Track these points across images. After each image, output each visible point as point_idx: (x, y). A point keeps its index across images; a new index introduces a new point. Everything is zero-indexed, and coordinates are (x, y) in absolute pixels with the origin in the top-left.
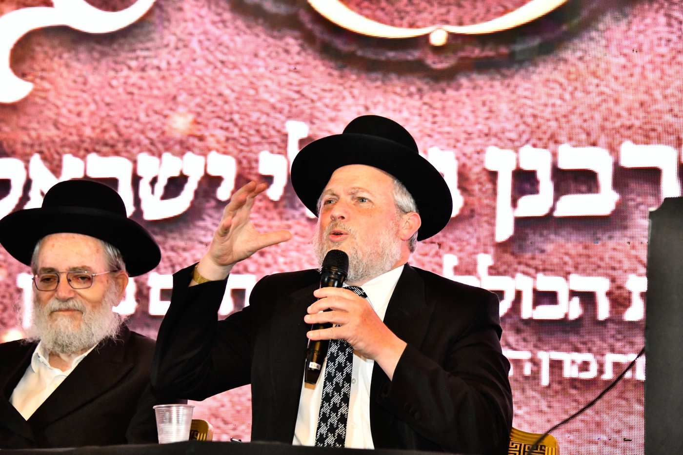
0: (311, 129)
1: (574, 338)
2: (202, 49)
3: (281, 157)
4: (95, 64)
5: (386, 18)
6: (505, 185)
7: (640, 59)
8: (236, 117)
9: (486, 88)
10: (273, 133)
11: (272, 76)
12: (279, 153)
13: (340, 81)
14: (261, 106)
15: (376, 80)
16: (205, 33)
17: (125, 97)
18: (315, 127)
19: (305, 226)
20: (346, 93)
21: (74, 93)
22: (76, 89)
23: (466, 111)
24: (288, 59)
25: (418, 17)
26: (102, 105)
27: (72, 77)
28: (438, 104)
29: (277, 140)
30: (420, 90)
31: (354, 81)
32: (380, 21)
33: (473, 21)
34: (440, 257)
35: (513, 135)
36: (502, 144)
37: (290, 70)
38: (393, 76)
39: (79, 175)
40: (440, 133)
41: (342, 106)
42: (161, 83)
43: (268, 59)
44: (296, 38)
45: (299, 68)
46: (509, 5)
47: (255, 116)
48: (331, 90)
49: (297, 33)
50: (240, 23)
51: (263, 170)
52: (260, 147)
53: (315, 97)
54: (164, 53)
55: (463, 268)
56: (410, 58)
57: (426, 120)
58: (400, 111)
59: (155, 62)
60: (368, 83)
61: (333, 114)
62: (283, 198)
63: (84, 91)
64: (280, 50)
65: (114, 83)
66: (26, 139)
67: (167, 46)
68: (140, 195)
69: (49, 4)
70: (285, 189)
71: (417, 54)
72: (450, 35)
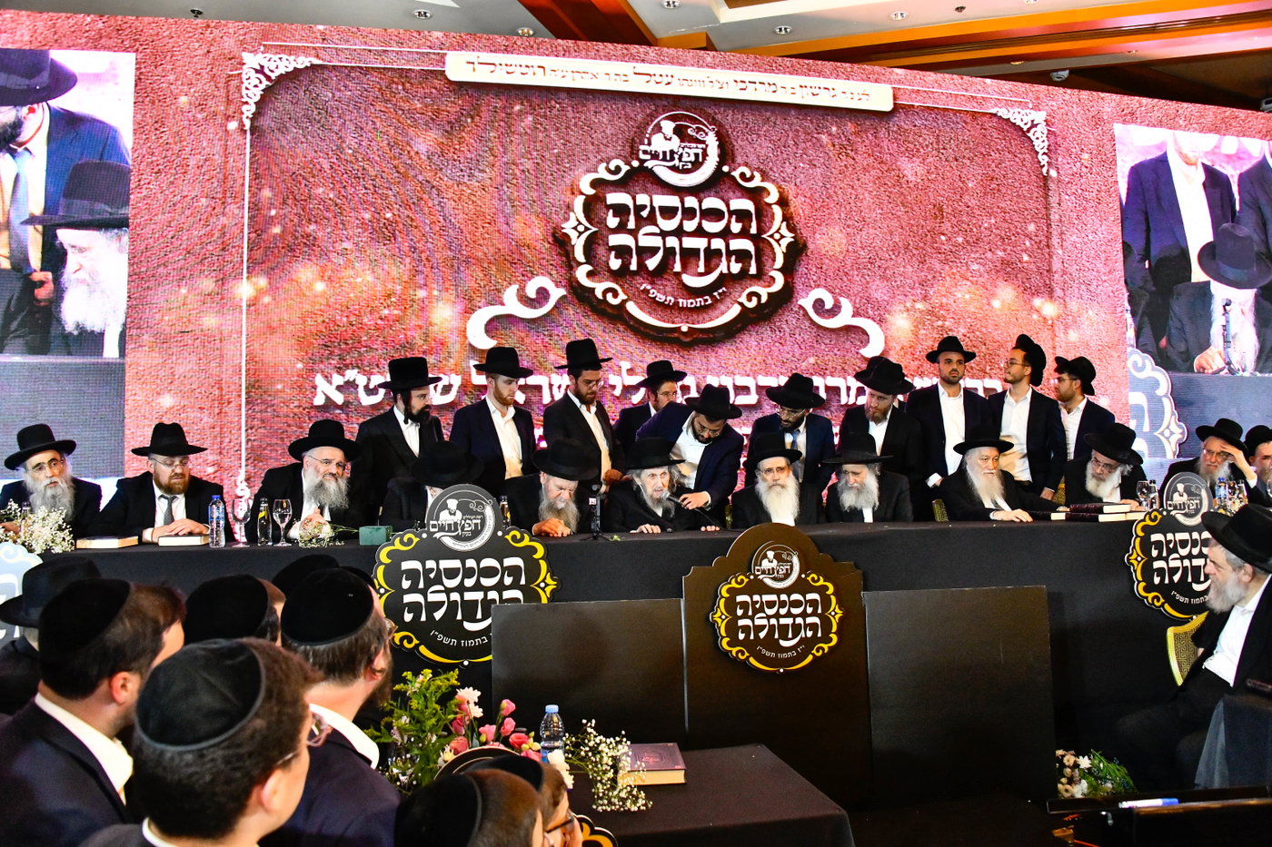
0: (631, 365)
2: (579, 327)
3: (619, 378)
4: (528, 333)
5: (662, 319)
7: (763, 344)
9: (706, 352)
11: (613, 341)
12: (617, 375)
13: (643, 344)
15: (659, 344)
16: (580, 320)
17: (542, 348)
18: (633, 364)
20: (646, 350)
23: (699, 360)
25: (675, 320)
26: (531, 351)
27: (516, 338)
28: (686, 357)
29: (617, 369)
30: (678, 351)
31: (649, 345)
32: (659, 320)
33: (698, 323)
35: (718, 371)
36: (712, 374)
37: (620, 339)
38: (666, 344)
42: (560, 342)
43: (610, 333)
44: (622, 325)
45: (624, 338)
46: (712, 318)
48: (639, 348)
49: (623, 323)
51: (611, 382)
52: (609, 373)
53: (632, 351)
54: (559, 328)
56: (673, 336)
59: (556, 332)
62: (620, 395)
63: (523, 345)
64: (616, 330)
68: (554, 393)
69: (503, 304)
70: (622, 391)
71: (676, 335)
72: (689, 328)
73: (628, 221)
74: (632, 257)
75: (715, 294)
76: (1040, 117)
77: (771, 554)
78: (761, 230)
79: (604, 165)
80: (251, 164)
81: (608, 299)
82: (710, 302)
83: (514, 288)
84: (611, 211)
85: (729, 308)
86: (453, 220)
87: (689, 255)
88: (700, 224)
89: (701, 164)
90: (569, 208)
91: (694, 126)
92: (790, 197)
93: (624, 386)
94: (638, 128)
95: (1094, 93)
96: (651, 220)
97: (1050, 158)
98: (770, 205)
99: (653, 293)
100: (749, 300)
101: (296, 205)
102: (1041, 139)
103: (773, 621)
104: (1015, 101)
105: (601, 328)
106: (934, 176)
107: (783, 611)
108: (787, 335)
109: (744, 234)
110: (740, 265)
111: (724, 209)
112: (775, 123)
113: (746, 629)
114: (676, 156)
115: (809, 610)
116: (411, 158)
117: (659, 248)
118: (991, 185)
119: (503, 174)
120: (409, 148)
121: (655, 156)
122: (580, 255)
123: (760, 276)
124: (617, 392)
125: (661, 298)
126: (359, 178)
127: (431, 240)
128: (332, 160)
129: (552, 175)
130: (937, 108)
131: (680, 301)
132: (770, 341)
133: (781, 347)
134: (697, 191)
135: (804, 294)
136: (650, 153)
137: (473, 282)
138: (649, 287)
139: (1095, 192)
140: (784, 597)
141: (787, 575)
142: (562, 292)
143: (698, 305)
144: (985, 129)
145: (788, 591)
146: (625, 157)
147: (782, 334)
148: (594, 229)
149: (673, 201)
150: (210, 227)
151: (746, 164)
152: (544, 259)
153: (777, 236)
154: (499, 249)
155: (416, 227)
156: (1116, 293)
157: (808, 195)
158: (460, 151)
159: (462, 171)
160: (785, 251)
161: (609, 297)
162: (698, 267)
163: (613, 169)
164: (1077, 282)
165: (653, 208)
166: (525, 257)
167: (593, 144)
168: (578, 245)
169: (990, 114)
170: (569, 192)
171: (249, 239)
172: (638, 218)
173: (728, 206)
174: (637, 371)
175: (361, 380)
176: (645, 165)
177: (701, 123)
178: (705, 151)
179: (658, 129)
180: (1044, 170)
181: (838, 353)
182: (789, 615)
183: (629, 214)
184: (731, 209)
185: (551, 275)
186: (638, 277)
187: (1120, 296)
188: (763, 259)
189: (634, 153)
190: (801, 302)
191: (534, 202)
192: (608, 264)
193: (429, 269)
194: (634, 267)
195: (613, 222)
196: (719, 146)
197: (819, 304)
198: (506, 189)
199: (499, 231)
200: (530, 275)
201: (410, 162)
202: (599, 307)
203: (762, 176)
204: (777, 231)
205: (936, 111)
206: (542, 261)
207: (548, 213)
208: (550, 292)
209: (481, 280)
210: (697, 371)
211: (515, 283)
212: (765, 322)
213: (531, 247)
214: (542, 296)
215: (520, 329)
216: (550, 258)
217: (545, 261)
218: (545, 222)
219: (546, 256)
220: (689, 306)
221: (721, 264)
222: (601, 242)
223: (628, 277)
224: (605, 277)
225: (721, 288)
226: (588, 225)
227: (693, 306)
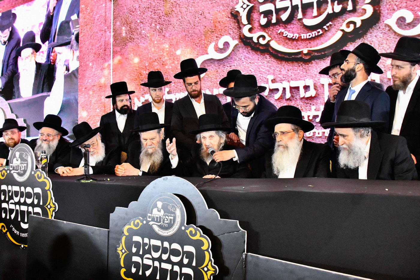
0: (274, 77)
2: (245, 60)
4: (219, 67)
5: (291, 48)
6: (326, 87)
9: (319, 63)
10: (264, 79)
11: (263, 65)
12: (267, 84)
13: (281, 64)
14: (260, 72)
15: (290, 63)
16: (245, 56)
18: (275, 76)
19: (275, 101)
20: (282, 67)
21: (215, 74)
22: (215, 73)
23: (314, 69)
24: (267, 60)
25: (299, 47)
26: (221, 76)
27: (214, 70)
28: (307, 68)
29: (266, 80)
30: (302, 65)
31: (284, 64)
32: (290, 48)
33: (314, 47)
34: (311, 107)
36: (325, 77)
37: (267, 63)
38: (294, 62)
40: (308, 75)
41: (282, 70)
43: (261, 61)
44: (268, 55)
45: (270, 62)
46: (323, 42)
47: (259, 75)
48: (278, 67)
49: (268, 54)
50: (254, 53)
52: (261, 83)
53: (274, 69)
54: (235, 61)
55: (317, 109)
56: (298, 57)
57: (304, 72)
58: (297, 71)
59: (234, 64)
60: (288, 64)
61: (279, 73)
62: (269, 94)
63: (217, 73)
64: (265, 58)
65: (224, 70)
66: (205, 86)
67: (236, 60)
69: (207, 54)
70: (269, 92)
71: (300, 56)
74: (273, 16)
75: (325, 27)
77: (160, 204)
80: (113, 13)
81: (260, 42)
82: (321, 32)
83: (213, 44)
85: (334, 35)
86: (185, 17)
87: (307, 7)
93: (270, 89)
99: (286, 33)
100: (348, 26)
101: (128, 26)
103: (157, 264)
105: (257, 58)
107: (165, 257)
110: (341, 6)
113: (137, 265)
115: (186, 261)
117: (288, 7)
122: (244, 21)
124: (266, 93)
125: (290, 35)
127: (176, 29)
128: (139, 3)
131: (302, 35)
135: (389, 16)
137: (194, 45)
138: (283, 31)
140: (166, 244)
141: (170, 226)
142: (236, 42)
143: (314, 36)
145: (171, 239)
148: (251, 5)
150: (101, 43)
152: (226, 26)
154: (206, 27)
155: (171, 24)
162: (313, 13)
166: (218, 28)
168: (243, 15)
171: (113, 44)
174: (277, 80)
182: (168, 261)
185: (230, 34)
186: (277, 26)
190: (387, 22)
192: (259, 22)
193: (176, 43)
194: (274, 21)
197: (401, 21)
199: (205, 17)
200: (220, 36)
202: (255, 47)
206: (225, 28)
207: (228, 3)
208: (230, 44)
209: (198, 43)
210: (314, 76)
211: (213, 42)
212: (360, 39)
213: (220, 22)
214: (226, 46)
215: (216, 65)
216: (229, 25)
217: (227, 27)
218: (227, 7)
219: (227, 25)
220: (308, 37)
221: (328, 8)
222: (255, 11)
223: (271, 27)
224: (258, 30)
225: (328, 23)
226: (249, 4)
227: (310, 37)
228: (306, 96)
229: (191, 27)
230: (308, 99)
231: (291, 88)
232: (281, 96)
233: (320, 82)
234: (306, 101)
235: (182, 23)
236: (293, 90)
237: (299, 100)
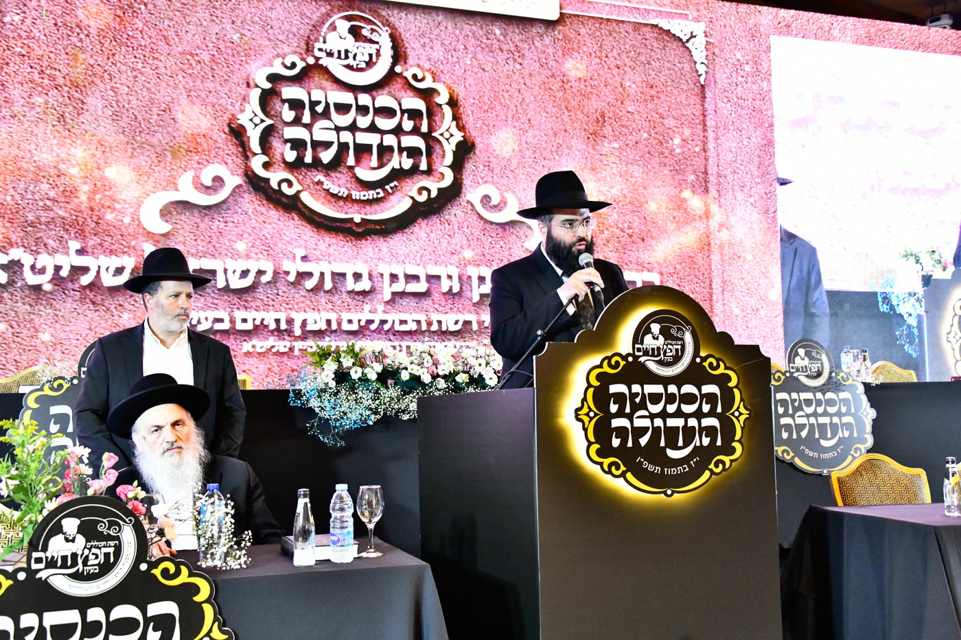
0: (305, 252)
1: (415, 338)
2: (254, 215)
3: (293, 264)
4: (202, 218)
5: (336, 210)
6: (387, 278)
7: (432, 235)
8: (271, 245)
9: (378, 241)
10: (288, 253)
11: (288, 229)
12: (292, 262)
13: (317, 233)
14: (282, 241)
15: (332, 234)
16: (255, 209)
17: (217, 234)
18: (307, 252)
19: (306, 293)
20: (320, 238)
21: (192, 231)
22: (193, 229)
23: (370, 249)
25: (348, 211)
26: (207, 237)
27: (191, 223)
28: (359, 246)
29: (291, 256)
30: (351, 240)
31: (323, 234)
32: (333, 211)
33: (370, 214)
34: (363, 306)
35: (389, 260)
36: (385, 263)
37: (295, 227)
38: (340, 233)
39: (198, 268)
40: (360, 257)
41: (318, 243)
42: (235, 229)
43: (285, 222)
44: (296, 214)
45: (299, 226)
47: (280, 245)
48: (314, 237)
50: (270, 206)
51: (286, 268)
52: (283, 259)
53: (307, 239)
54: (235, 215)
55: (372, 311)
56: (346, 226)
57: (354, 252)
58: (344, 247)
59: (232, 220)
60: (330, 235)
61: (315, 247)
62: (295, 281)
63: (197, 230)
64: (290, 219)
65: (212, 227)
67: (237, 213)
68: (228, 277)
69: (177, 190)
70: (296, 277)
71: (349, 225)
72: (362, 219)
73: (303, 114)
74: (306, 150)
75: (387, 187)
76: (699, 28)
78: (431, 129)
79: (280, 60)
81: (283, 189)
82: (382, 195)
83: (189, 175)
84: (287, 105)
85: (400, 201)
86: (126, 106)
87: (362, 151)
88: (373, 122)
89: (375, 63)
90: (245, 99)
91: (369, 27)
92: (460, 98)
93: (298, 272)
94: (314, 26)
95: (752, 7)
96: (326, 114)
97: (707, 67)
98: (440, 105)
99: (327, 184)
100: (420, 193)
102: (699, 50)
104: (675, 13)
105: (276, 216)
106: (596, 83)
108: (456, 227)
109: (416, 131)
110: (411, 161)
111: (397, 108)
112: (446, 28)
114: (351, 56)
116: (81, 41)
117: (333, 143)
118: (651, 91)
119: (178, 63)
120: (78, 30)
121: (330, 54)
122: (255, 145)
123: (429, 172)
124: (292, 278)
125: (334, 190)
126: (23, 56)
127: (103, 124)
129: (228, 67)
130: (602, 18)
131: (353, 193)
132: (439, 232)
133: (450, 239)
134: (369, 89)
135: (472, 190)
136: (326, 51)
137: (148, 168)
138: (323, 179)
139: (751, 100)
142: (239, 180)
143: (371, 198)
144: (646, 39)
146: (301, 54)
147: (451, 226)
148: (269, 122)
149: (347, 98)
151: (419, 66)
152: (219, 148)
153: (447, 135)
154: (174, 137)
155: (87, 111)
156: (769, 196)
157: (477, 97)
158: (133, 37)
159: (135, 57)
160: (454, 150)
161: (284, 187)
162: (371, 161)
163: (289, 65)
164: (731, 184)
165: (327, 104)
166: (201, 145)
167: (269, 39)
168: (254, 136)
169: (652, 25)
170: (245, 85)
172: (313, 112)
173: (400, 105)
174: (311, 258)
175: (27, 260)
176: (320, 62)
177: (375, 24)
178: (378, 51)
179: (333, 28)
180: (702, 79)
181: (504, 246)
183: (304, 108)
184: (404, 108)
187: (773, 197)
188: (434, 157)
189: (309, 50)
190: (469, 197)
191: (210, 92)
192: (283, 155)
194: (308, 159)
195: (289, 115)
196: (392, 48)
197: (486, 199)
198: (181, 79)
199: (174, 119)
200: (205, 163)
201: (79, 44)
202: (274, 196)
203: (433, 78)
204: (447, 130)
205: (600, 21)
206: (217, 150)
207: (224, 104)
208: (225, 181)
209: (156, 166)
210: (369, 259)
211: (190, 170)
212: (434, 215)
213: (207, 137)
214: (217, 184)
215: (196, 215)
216: (225, 147)
217: (221, 150)
218: (221, 113)
219: (221, 145)
220: (362, 198)
221: (393, 159)
222: (276, 134)
223: (303, 169)
224: (281, 168)
225: (393, 181)
226: (264, 118)
227: (365, 198)
228: (357, 290)
229: (141, 129)
230: (359, 293)
231: (333, 274)
232: (317, 285)
233: (376, 270)
234: (356, 297)
235: (117, 116)
236: (337, 277)
237: (345, 294)
